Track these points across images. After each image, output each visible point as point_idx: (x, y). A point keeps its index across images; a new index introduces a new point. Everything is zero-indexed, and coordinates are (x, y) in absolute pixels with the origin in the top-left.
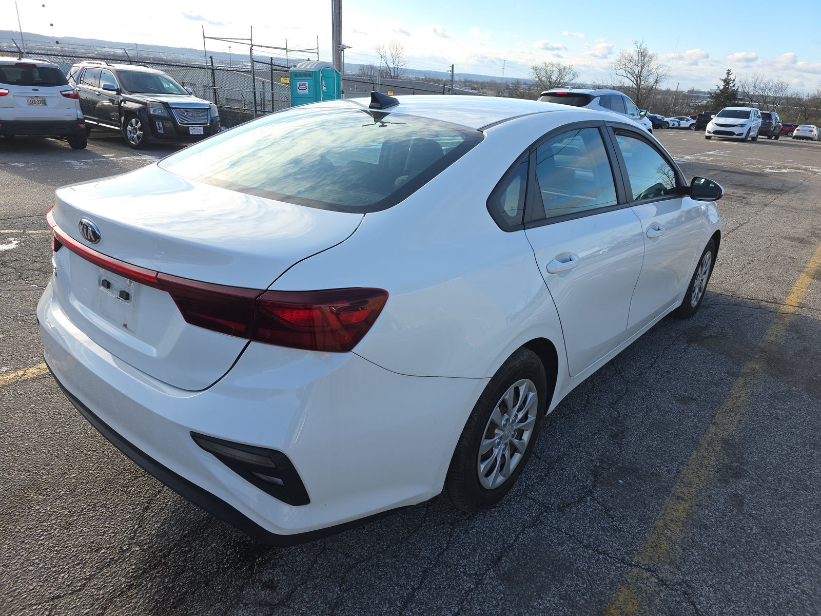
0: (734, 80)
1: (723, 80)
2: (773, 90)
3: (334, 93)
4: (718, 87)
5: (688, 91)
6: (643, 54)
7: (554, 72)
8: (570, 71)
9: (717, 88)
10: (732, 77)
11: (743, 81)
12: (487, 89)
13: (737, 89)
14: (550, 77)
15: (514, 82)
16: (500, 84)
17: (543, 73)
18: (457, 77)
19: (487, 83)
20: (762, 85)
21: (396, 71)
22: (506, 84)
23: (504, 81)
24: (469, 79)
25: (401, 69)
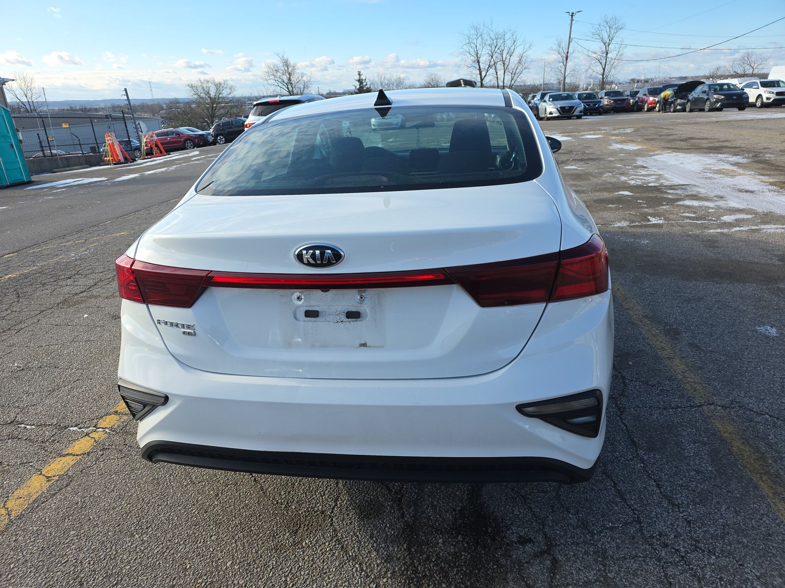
0: (365, 80)
1: (357, 80)
2: (395, 84)
3: (9, 133)
4: (356, 87)
5: (327, 93)
6: (286, 64)
7: (211, 88)
8: (226, 85)
9: (354, 88)
10: (363, 77)
11: (371, 80)
12: (139, 112)
13: (370, 87)
14: (208, 93)
15: (167, 102)
16: (152, 105)
17: (200, 90)
18: (102, 104)
19: (138, 106)
20: (386, 82)
21: (31, 104)
22: (159, 105)
23: (156, 103)
24: (116, 104)
25: (37, 102)
